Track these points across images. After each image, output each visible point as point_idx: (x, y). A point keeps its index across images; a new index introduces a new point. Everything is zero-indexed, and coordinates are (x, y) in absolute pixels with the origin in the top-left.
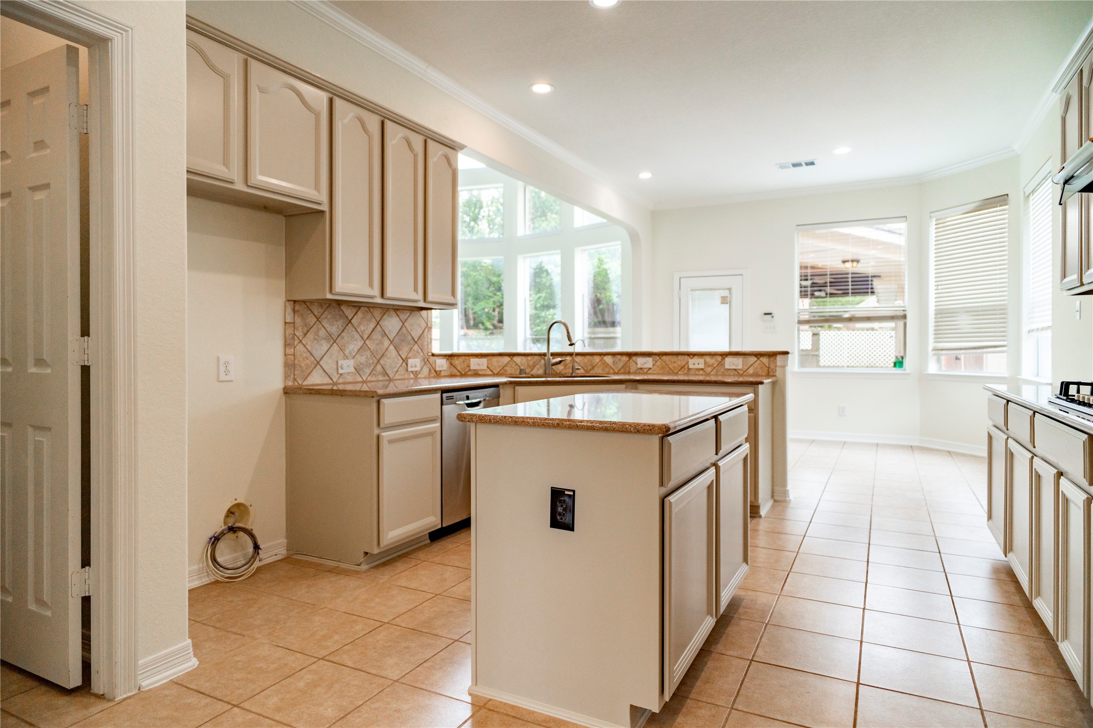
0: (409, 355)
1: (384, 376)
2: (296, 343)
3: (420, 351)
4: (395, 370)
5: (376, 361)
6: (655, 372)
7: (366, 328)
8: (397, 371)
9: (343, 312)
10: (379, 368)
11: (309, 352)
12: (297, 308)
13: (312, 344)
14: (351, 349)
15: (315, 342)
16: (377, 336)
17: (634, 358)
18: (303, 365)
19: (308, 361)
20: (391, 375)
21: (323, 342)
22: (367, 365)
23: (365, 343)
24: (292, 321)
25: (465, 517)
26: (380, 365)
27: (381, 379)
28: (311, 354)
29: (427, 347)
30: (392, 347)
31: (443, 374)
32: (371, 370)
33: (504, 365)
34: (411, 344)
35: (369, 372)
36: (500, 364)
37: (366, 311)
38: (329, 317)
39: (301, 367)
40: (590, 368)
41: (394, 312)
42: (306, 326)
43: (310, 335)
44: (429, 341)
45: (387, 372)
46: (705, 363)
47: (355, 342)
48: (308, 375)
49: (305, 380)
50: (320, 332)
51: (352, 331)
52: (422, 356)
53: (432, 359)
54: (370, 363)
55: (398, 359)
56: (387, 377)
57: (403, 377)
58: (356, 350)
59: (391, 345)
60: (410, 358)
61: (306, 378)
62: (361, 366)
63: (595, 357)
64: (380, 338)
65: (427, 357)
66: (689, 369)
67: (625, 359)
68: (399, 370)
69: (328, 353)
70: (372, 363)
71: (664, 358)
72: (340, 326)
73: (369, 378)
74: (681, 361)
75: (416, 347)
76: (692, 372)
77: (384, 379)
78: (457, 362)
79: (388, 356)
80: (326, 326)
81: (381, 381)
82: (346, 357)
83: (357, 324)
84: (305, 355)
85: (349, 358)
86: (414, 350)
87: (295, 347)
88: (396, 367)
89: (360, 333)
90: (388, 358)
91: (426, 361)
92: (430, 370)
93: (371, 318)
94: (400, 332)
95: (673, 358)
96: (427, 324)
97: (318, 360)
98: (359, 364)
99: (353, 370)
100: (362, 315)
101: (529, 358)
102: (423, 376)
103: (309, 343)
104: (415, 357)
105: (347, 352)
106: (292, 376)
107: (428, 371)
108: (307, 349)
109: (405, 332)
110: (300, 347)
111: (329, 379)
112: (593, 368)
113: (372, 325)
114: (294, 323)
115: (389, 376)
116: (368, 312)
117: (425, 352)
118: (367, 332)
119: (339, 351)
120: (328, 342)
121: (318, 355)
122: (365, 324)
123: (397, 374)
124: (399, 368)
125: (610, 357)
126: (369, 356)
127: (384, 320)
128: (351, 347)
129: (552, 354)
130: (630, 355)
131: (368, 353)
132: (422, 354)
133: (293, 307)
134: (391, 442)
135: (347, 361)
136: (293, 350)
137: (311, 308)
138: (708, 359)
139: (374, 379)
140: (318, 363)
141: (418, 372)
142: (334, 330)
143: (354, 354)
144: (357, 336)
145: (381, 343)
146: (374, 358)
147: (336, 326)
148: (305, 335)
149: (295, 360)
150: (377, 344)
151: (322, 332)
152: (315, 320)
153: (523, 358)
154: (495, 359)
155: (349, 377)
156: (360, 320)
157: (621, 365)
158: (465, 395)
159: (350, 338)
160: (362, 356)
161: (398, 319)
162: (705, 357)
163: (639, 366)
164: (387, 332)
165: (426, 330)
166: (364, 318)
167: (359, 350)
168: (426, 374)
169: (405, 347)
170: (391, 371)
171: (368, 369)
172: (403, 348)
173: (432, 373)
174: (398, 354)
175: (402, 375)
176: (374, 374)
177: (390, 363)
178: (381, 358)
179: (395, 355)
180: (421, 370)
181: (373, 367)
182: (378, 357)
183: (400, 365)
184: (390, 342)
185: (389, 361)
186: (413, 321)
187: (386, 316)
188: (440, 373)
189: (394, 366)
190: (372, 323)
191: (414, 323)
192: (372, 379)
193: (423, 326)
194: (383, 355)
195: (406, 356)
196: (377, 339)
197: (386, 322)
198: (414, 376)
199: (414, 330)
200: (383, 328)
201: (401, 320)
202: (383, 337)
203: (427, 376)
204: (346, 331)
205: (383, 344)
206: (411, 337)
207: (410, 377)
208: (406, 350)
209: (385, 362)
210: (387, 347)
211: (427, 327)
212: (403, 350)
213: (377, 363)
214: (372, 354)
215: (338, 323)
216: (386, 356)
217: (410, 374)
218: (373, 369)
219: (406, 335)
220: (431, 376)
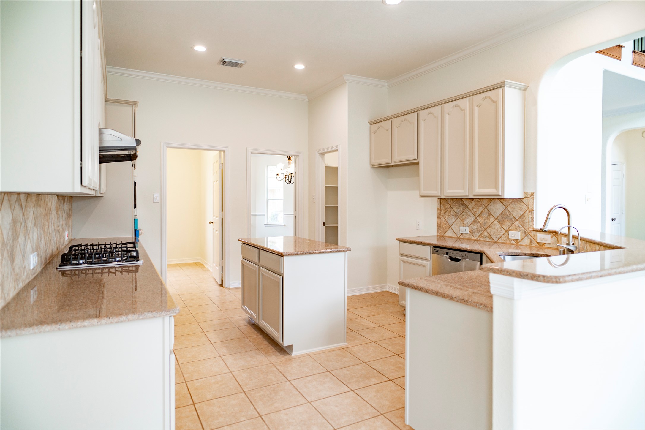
1: (490, 239)
2: (441, 217)
3: (520, 226)
4: (499, 236)
5: (483, 229)
7: (477, 210)
8: (501, 237)
9: (464, 202)
10: (486, 233)
11: (446, 221)
12: (441, 202)
13: (448, 218)
14: (468, 221)
15: (449, 217)
16: (485, 215)
18: (444, 227)
19: (446, 225)
20: (496, 240)
21: (453, 217)
22: (477, 231)
23: (476, 218)
24: (440, 207)
26: (486, 232)
27: (487, 240)
28: (447, 222)
29: (528, 224)
30: (496, 222)
31: (546, 245)
32: (480, 234)
34: (512, 221)
35: (479, 235)
37: (478, 201)
38: (456, 205)
39: (443, 227)
41: (499, 200)
42: (445, 209)
43: (447, 214)
44: (530, 219)
45: (492, 236)
47: (470, 218)
48: (446, 232)
49: (444, 234)
50: (452, 212)
51: (468, 212)
52: (523, 230)
53: (533, 233)
54: (479, 230)
55: (501, 230)
56: (492, 240)
57: (505, 242)
58: (470, 222)
59: (495, 221)
60: (511, 230)
61: (445, 233)
62: (473, 231)
64: (487, 216)
65: (529, 231)
68: (502, 237)
69: (455, 222)
70: (481, 230)
72: (462, 209)
73: (479, 238)
75: (517, 223)
77: (490, 240)
79: (493, 227)
80: (454, 209)
81: (488, 241)
82: (464, 225)
83: (471, 208)
84: (445, 222)
85: (466, 226)
86: (515, 225)
87: (441, 219)
88: (499, 235)
89: (473, 213)
90: (492, 229)
91: (526, 234)
92: (531, 241)
93: (481, 204)
94: (503, 213)
96: (529, 208)
97: (451, 225)
98: (472, 230)
99: (468, 232)
100: (475, 203)
102: (524, 244)
103: (446, 217)
104: (516, 230)
105: (465, 223)
106: (439, 231)
107: (529, 242)
108: (445, 220)
109: (507, 213)
110: (443, 219)
111: (456, 235)
113: (481, 209)
114: (440, 208)
115: (493, 239)
116: (479, 201)
117: (527, 227)
118: (478, 212)
119: (461, 222)
120: (456, 217)
121: (450, 222)
122: (477, 208)
123: (500, 239)
126: (479, 226)
127: (490, 206)
128: (468, 220)
131: (479, 224)
132: (523, 228)
133: (440, 201)
135: (464, 227)
136: (440, 220)
137: (447, 201)
139: (482, 239)
140: (450, 227)
141: (519, 241)
142: (458, 211)
143: (469, 224)
144: (471, 214)
145: (487, 219)
146: (482, 228)
147: (460, 209)
148: (445, 213)
149: (440, 224)
150: (485, 220)
151: (453, 212)
152: (449, 206)
155: (466, 236)
156: (473, 206)
158: (446, 252)
159: (467, 215)
160: (474, 225)
161: (502, 205)
164: (492, 213)
165: (527, 212)
166: (476, 205)
167: (472, 222)
168: (526, 243)
169: (507, 223)
170: (495, 237)
171: (478, 233)
172: (505, 223)
173: (533, 243)
174: (501, 227)
175: (505, 240)
176: (482, 237)
177: (494, 232)
178: (487, 228)
179: (499, 227)
180: (522, 240)
181: (481, 233)
182: (485, 227)
183: (503, 234)
184: (494, 219)
185: (493, 230)
186: (515, 206)
187: (492, 203)
188: (543, 245)
189: (498, 234)
190: (481, 208)
191: (515, 207)
192: (481, 239)
193: (524, 210)
194: (489, 226)
195: (508, 229)
196: (484, 217)
197: (492, 207)
198: (515, 242)
199: (515, 212)
200: (489, 210)
201: (504, 206)
202: (489, 215)
203: (528, 245)
204: (465, 212)
205: (489, 220)
206: (512, 216)
207: (512, 243)
208: (508, 225)
209: (492, 231)
210: (492, 222)
211: (528, 210)
212: (505, 225)
213: (485, 231)
214: (481, 225)
215: (461, 208)
216: (491, 227)
217: (511, 240)
218: (482, 234)
219: (508, 215)
220: (532, 245)
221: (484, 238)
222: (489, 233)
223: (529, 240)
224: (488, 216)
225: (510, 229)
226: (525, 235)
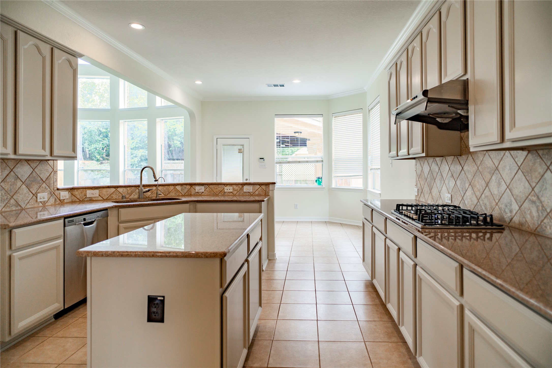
0: (38, 191)
1: (17, 207)
3: (47, 187)
4: (27, 202)
5: (9, 197)
6: (205, 194)
8: (28, 202)
10: (12, 201)
16: (11, 179)
17: (194, 187)
20: (23, 206)
22: (1, 201)
25: (82, 298)
26: (13, 199)
27: (14, 209)
29: (53, 184)
30: (24, 186)
31: (65, 201)
32: (5, 203)
33: (111, 193)
34: (40, 183)
35: (4, 205)
36: (108, 193)
37: (1, 162)
40: (167, 193)
41: (26, 162)
44: (55, 180)
45: (20, 204)
46: (233, 189)
52: (49, 191)
53: (57, 192)
54: (4, 199)
55: (29, 194)
56: (19, 208)
59: (23, 185)
60: (39, 193)
63: (171, 186)
64: (13, 180)
65: (54, 191)
66: (225, 192)
67: (188, 187)
68: (30, 201)
70: (7, 199)
71: (211, 186)
74: (220, 188)
75: (44, 185)
76: (226, 194)
77: (17, 209)
78: (76, 193)
79: (21, 193)
86: (42, 187)
88: (27, 200)
91: (52, 194)
92: (55, 200)
93: (6, 167)
94: (31, 176)
95: (216, 187)
96: (53, 169)
101: (128, 189)
102: (50, 204)
104: (43, 192)
107: (54, 201)
109: (35, 175)
112: (169, 193)
115: (20, 206)
116: (3, 163)
117: (52, 188)
118: (1, 177)
122: (1, 171)
123: (28, 204)
124: (30, 200)
125: (179, 186)
126: (3, 194)
127: (17, 168)
129: (144, 186)
130: (191, 185)
131: (3, 192)
132: (49, 189)
134: (20, 259)
138: (235, 187)
141: (46, 202)
145: (14, 184)
146: (8, 195)
150: (11, 185)
153: (124, 188)
154: (104, 190)
157: (186, 190)
158: (83, 218)
161: (29, 166)
162: (233, 185)
163: (197, 191)
164: (19, 176)
165: (53, 173)
168: (52, 202)
169: (35, 186)
170: (23, 203)
171: (3, 203)
172: (33, 186)
173: (57, 202)
174: (29, 191)
175: (33, 205)
176: (8, 206)
177: (22, 197)
178: (14, 195)
179: (27, 192)
180: (48, 200)
181: (7, 201)
182: (11, 194)
183: (30, 198)
184: (22, 183)
185: (21, 196)
186: (41, 167)
187: (18, 165)
188: (63, 201)
189: (26, 199)
190: (6, 171)
191: (42, 169)
192: (6, 210)
193: (50, 171)
194: (16, 192)
195: (36, 192)
196: (10, 181)
197: (19, 169)
198: (43, 204)
199: (42, 174)
200: (16, 173)
201: (32, 168)
202: (16, 179)
203: (53, 204)
205: (16, 185)
206: (40, 179)
207: (39, 205)
209: (18, 197)
210: (19, 187)
211: (53, 171)
212: (33, 188)
213: (11, 198)
214: (6, 192)
216: (19, 192)
217: (39, 203)
218: (7, 203)
219: (36, 177)
220: (56, 203)
221: (9, 207)
222: (16, 201)
223: (54, 199)
224: (15, 180)
225: (37, 192)
226: (50, 195)
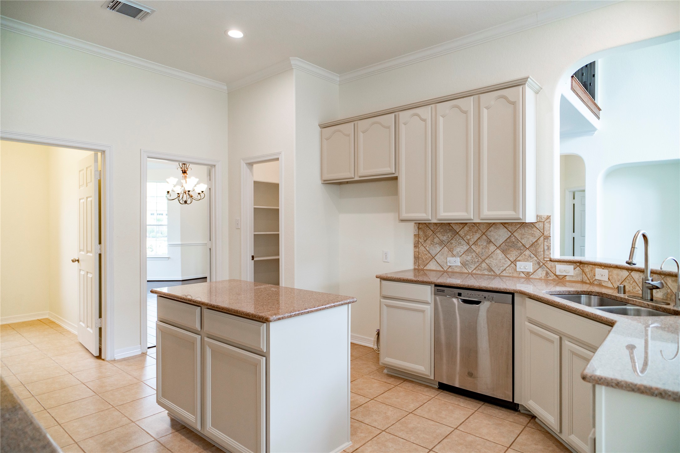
0: (519, 259)
1: (490, 272)
2: (420, 246)
3: (532, 255)
4: (502, 268)
5: (481, 260)
7: (471, 237)
9: (453, 228)
10: (484, 265)
11: (428, 251)
12: (420, 227)
13: (430, 247)
14: (458, 251)
15: (432, 245)
16: (483, 243)
18: (423, 258)
19: (427, 256)
20: (498, 272)
21: (437, 245)
22: (472, 262)
23: (470, 247)
24: (418, 234)
26: (485, 263)
27: (486, 273)
28: (429, 252)
29: (542, 253)
30: (498, 251)
31: (568, 278)
32: (476, 266)
34: (521, 250)
35: (474, 267)
37: (472, 226)
38: (442, 230)
39: (422, 259)
41: (502, 225)
42: (426, 236)
43: (429, 242)
44: (546, 248)
45: (493, 269)
47: (462, 247)
48: (427, 264)
49: (425, 267)
50: (435, 240)
51: (459, 239)
52: (536, 260)
53: (550, 264)
54: (475, 261)
55: (506, 261)
56: (493, 273)
57: (511, 275)
58: (462, 252)
59: (498, 250)
60: (519, 261)
61: (426, 266)
62: (467, 263)
64: (485, 244)
65: (544, 262)
68: (507, 269)
69: (440, 252)
70: (478, 262)
72: (450, 236)
73: (474, 271)
75: (527, 252)
77: (490, 274)
78: (587, 269)
79: (494, 257)
80: (439, 236)
81: (486, 275)
82: (454, 256)
83: (464, 235)
84: (425, 253)
85: (456, 256)
86: (525, 255)
87: (419, 248)
88: (503, 266)
89: (467, 241)
90: (493, 259)
91: (541, 265)
92: (547, 274)
93: (477, 230)
94: (508, 240)
96: (543, 234)
97: (434, 256)
98: (465, 261)
99: (459, 264)
100: (468, 228)
102: (538, 277)
103: (428, 246)
104: (526, 260)
105: (455, 253)
106: (417, 263)
107: (544, 274)
108: (426, 249)
109: (514, 240)
110: (422, 248)
111: (441, 268)
113: (477, 236)
114: (419, 235)
116: (474, 226)
117: (541, 257)
118: (472, 240)
119: (448, 252)
120: (441, 246)
121: (433, 252)
122: (471, 234)
123: (504, 271)
124: (507, 268)
126: (474, 256)
127: (490, 232)
128: (458, 249)
131: (474, 254)
132: (536, 259)
133: (418, 226)
135: (454, 258)
136: (418, 249)
137: (429, 226)
139: (479, 272)
140: (433, 258)
141: (530, 274)
142: (445, 238)
143: (461, 254)
144: (463, 242)
145: (486, 247)
146: (479, 258)
147: (447, 236)
148: (425, 241)
149: (419, 255)
150: (483, 249)
151: (436, 240)
152: (432, 233)
155: (456, 269)
156: (466, 232)
159: (457, 243)
160: (468, 256)
161: (506, 230)
164: (493, 240)
165: (542, 238)
166: (470, 230)
167: (465, 252)
168: (541, 276)
169: (514, 252)
170: (497, 269)
171: (473, 265)
172: (511, 252)
173: (550, 276)
174: (505, 257)
175: (510, 273)
176: (479, 269)
177: (496, 263)
178: (486, 259)
179: (502, 257)
180: (534, 272)
181: (478, 264)
182: (483, 258)
183: (508, 265)
184: (496, 248)
185: (494, 261)
186: (524, 231)
187: (492, 228)
188: (564, 277)
189: (501, 265)
190: (478, 234)
191: (525, 233)
192: (477, 272)
193: (537, 236)
194: (489, 256)
195: (514, 259)
196: (482, 245)
197: (492, 233)
198: (526, 275)
199: (525, 239)
200: (488, 237)
201: (510, 231)
202: (489, 243)
203: (543, 278)
204: (454, 239)
205: (489, 249)
206: (521, 244)
207: (520, 276)
208: (515, 254)
209: (493, 262)
210: (492, 251)
211: (543, 236)
212: (511, 254)
213: (482, 262)
214: (477, 255)
215: (448, 234)
216: (492, 257)
217: (520, 273)
218: (478, 266)
219: (515, 243)
220: (549, 278)
221: (481, 270)
222: (488, 265)
223: (545, 272)
224: (487, 244)
225: (517, 259)
226: (538, 267)
